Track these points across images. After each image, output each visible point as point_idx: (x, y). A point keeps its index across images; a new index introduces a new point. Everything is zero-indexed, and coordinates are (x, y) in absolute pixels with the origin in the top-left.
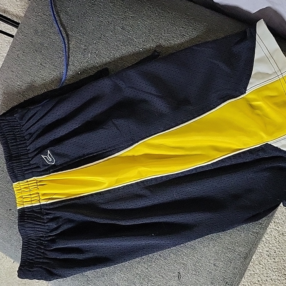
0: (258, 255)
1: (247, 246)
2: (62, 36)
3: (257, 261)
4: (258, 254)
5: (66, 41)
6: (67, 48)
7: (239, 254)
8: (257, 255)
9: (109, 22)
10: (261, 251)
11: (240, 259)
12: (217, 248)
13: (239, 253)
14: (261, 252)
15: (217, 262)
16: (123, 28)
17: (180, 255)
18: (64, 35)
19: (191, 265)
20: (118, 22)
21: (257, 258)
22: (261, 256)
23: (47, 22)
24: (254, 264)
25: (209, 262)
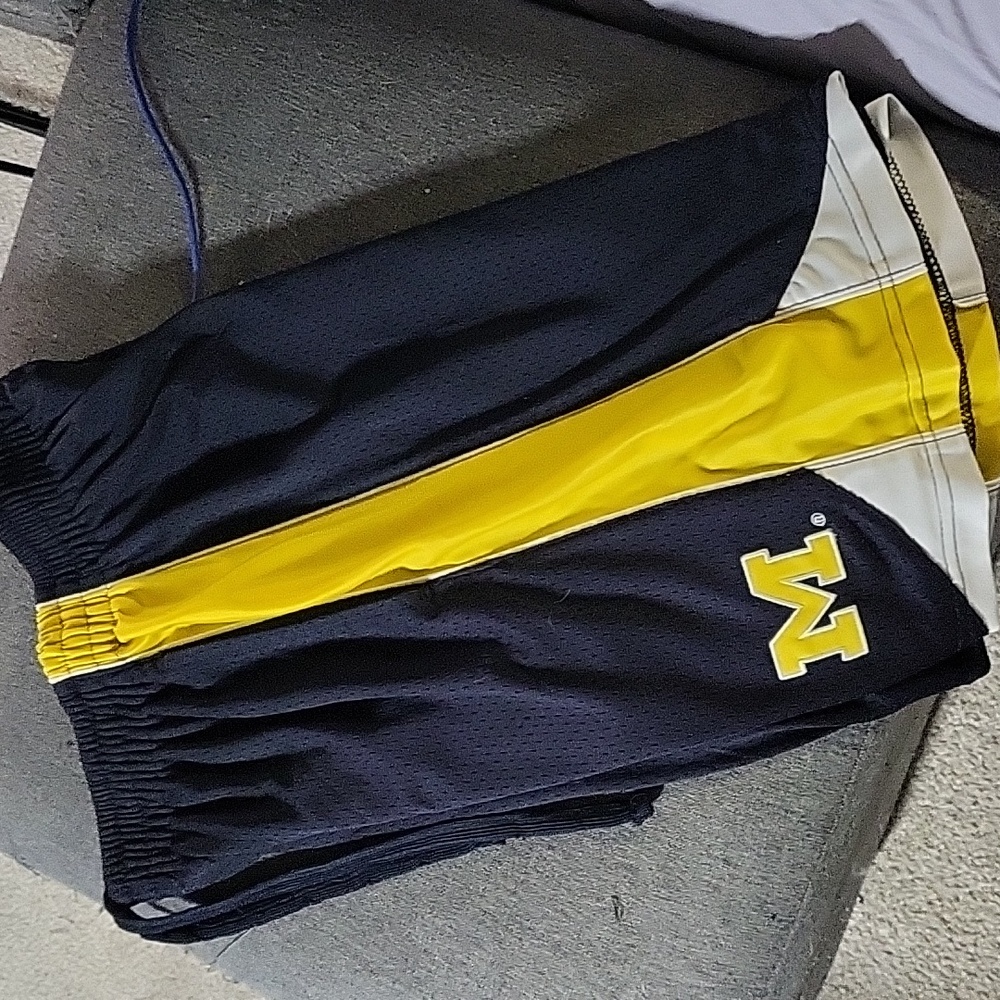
0: (919, 816)
1: (825, 791)
2: (178, 172)
3: (917, 838)
4: (920, 812)
5: (190, 185)
6: (194, 208)
7: (803, 819)
8: (916, 817)
9: (318, 112)
10: (927, 802)
11: (808, 836)
12: (728, 808)
13: (803, 817)
14: (927, 806)
15: (732, 853)
16: (363, 126)
17: (614, 839)
18: (182, 168)
19: (651, 869)
20: (345, 108)
21: (919, 827)
22: (929, 818)
23: (126, 130)
24: (908, 848)
25: (709, 856)
